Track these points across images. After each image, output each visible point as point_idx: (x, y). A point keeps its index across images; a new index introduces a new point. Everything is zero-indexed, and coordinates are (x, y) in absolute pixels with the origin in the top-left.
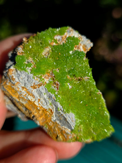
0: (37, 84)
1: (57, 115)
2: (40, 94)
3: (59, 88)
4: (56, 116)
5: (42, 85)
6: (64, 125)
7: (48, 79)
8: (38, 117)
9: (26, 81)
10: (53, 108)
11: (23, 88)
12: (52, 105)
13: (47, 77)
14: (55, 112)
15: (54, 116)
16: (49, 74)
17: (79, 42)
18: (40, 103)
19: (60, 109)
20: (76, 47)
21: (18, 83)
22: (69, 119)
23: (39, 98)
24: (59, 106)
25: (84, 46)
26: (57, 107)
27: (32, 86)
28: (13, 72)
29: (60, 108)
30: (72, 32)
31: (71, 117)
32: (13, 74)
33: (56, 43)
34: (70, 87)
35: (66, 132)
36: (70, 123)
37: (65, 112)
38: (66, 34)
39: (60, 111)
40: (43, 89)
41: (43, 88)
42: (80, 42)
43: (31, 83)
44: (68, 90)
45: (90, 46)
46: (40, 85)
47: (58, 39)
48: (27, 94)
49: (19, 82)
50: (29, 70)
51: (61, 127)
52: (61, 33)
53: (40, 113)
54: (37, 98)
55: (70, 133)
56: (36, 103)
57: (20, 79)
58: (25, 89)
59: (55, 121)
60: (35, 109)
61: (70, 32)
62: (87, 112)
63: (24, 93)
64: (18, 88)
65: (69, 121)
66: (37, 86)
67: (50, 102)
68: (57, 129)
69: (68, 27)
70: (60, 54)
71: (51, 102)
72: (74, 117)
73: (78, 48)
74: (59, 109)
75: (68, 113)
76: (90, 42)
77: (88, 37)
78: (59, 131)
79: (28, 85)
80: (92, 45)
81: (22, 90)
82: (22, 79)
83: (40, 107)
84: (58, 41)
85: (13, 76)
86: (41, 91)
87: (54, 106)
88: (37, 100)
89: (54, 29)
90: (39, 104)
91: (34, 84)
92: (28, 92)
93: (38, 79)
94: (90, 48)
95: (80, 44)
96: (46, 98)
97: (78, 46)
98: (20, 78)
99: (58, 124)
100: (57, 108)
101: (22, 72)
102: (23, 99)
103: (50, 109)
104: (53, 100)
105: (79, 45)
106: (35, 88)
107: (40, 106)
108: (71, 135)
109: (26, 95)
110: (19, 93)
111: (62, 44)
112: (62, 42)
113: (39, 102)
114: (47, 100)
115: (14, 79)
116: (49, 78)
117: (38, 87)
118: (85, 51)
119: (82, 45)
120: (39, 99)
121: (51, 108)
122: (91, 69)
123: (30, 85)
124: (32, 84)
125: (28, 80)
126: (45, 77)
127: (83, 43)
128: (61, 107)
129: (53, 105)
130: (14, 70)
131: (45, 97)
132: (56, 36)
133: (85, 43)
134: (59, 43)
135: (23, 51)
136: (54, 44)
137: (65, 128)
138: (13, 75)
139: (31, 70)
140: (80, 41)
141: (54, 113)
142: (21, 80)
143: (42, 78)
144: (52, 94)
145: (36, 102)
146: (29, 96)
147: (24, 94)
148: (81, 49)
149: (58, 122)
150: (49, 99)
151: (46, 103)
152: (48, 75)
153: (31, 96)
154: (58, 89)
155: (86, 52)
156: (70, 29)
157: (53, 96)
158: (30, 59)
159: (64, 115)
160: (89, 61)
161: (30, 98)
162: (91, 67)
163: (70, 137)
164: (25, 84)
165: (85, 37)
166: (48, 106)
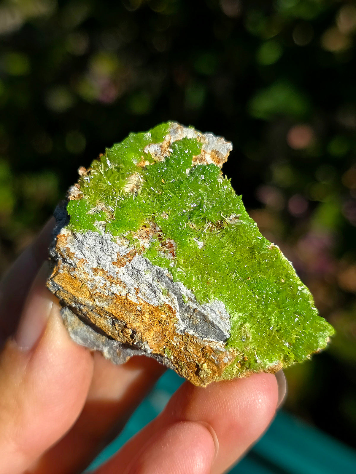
0: (124, 254)
1: (186, 316)
2: (137, 275)
3: (175, 252)
4: (183, 321)
5: (137, 254)
6: (207, 335)
7: (147, 240)
8: (144, 333)
9: (99, 252)
10: (172, 301)
11: (96, 270)
12: (168, 295)
13: (144, 235)
14: (178, 309)
15: (180, 321)
16: (147, 229)
17: (201, 147)
18: (141, 297)
19: (189, 298)
20: (196, 160)
21: (83, 261)
22: (214, 315)
23: (136, 286)
24: (185, 291)
25: (214, 153)
26: (181, 294)
27: (116, 260)
28: (68, 240)
29: (187, 295)
30: (179, 130)
31: (216, 310)
32: (67, 243)
33: (151, 160)
34: (200, 244)
35: (215, 348)
36: (219, 325)
37: (201, 301)
38: (167, 137)
39: (190, 303)
40: (140, 262)
41: (140, 259)
42: (204, 146)
43: (112, 253)
44: (196, 252)
45: (227, 149)
46: (132, 255)
47: (153, 152)
48: (108, 283)
49: (84, 258)
50: (101, 228)
51: (199, 341)
52: (156, 138)
53: (146, 321)
54: (131, 287)
55: (223, 349)
56: (132, 298)
57: (85, 251)
58: (100, 273)
59: (184, 333)
60: (133, 315)
61: (176, 131)
62: (254, 293)
63: (100, 282)
64: (84, 273)
65: (214, 321)
66: (126, 259)
67: (162, 287)
68: (193, 348)
69: (170, 123)
70: (163, 181)
71: (164, 288)
72: (224, 311)
73: (201, 160)
74: (187, 299)
75: (207, 301)
76: (225, 142)
77: (217, 133)
78: (199, 355)
79: (104, 260)
80: (230, 146)
81: (95, 275)
82: (90, 249)
83: (142, 304)
84: (153, 157)
85: (68, 249)
86: (137, 267)
87: (173, 296)
88: (133, 292)
89: (140, 134)
90: (138, 298)
91: (118, 254)
92: (109, 277)
93: (125, 243)
94: (229, 155)
95: (204, 151)
96: (151, 282)
97: (199, 156)
98: (84, 249)
99: (193, 337)
100: (180, 297)
101: (86, 235)
102: (101, 296)
103: (165, 304)
104: (167, 282)
105: (203, 153)
106: (123, 266)
107: (142, 302)
108: (228, 353)
109: (105, 285)
110: (89, 287)
111: (163, 159)
112: (163, 155)
113: (136, 294)
114: (155, 284)
115: (71, 255)
116: (148, 237)
117: (130, 261)
118: (219, 163)
119: (209, 151)
120: (138, 289)
121: (168, 303)
122: (241, 196)
123: (110, 260)
124: (113, 256)
125: (102, 249)
126: (141, 236)
127: (210, 146)
128: (189, 292)
129: (170, 293)
130: (68, 235)
131: (147, 280)
132: (147, 147)
133: (212, 146)
134: (157, 159)
135: (81, 192)
136: (147, 163)
137: (210, 342)
138: (69, 246)
139: (105, 226)
140: (201, 145)
141: (178, 314)
142: (88, 254)
143: (132, 238)
144: (162, 269)
145: (130, 295)
146: (113, 285)
147: (102, 285)
148: (209, 160)
149: (191, 332)
150: (158, 281)
151: (153, 294)
152: (146, 232)
153: (118, 285)
154: (173, 255)
155: (220, 165)
156: (176, 125)
157: (166, 272)
158: (100, 205)
159: (200, 309)
160: (231, 182)
161: (116, 289)
162: (238, 193)
163: (226, 360)
164: (98, 259)
165: (211, 135)
166: (160, 298)
